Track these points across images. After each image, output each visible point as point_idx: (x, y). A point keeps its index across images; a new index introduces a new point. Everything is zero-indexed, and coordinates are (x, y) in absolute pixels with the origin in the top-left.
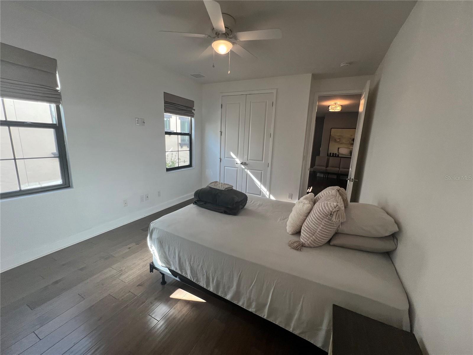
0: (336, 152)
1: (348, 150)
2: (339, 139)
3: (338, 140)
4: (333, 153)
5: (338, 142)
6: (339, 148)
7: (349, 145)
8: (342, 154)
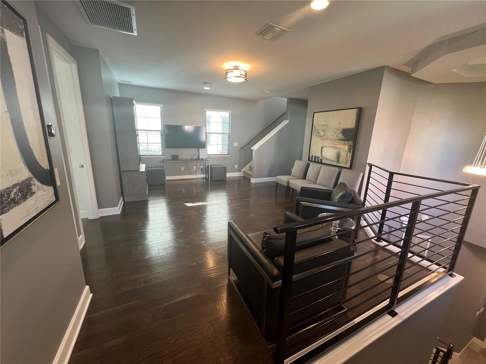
0: (318, 154)
1: (334, 151)
2: (323, 130)
3: (322, 134)
4: (315, 156)
5: (321, 137)
6: (322, 148)
7: (336, 142)
8: (326, 159)
